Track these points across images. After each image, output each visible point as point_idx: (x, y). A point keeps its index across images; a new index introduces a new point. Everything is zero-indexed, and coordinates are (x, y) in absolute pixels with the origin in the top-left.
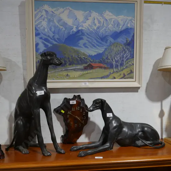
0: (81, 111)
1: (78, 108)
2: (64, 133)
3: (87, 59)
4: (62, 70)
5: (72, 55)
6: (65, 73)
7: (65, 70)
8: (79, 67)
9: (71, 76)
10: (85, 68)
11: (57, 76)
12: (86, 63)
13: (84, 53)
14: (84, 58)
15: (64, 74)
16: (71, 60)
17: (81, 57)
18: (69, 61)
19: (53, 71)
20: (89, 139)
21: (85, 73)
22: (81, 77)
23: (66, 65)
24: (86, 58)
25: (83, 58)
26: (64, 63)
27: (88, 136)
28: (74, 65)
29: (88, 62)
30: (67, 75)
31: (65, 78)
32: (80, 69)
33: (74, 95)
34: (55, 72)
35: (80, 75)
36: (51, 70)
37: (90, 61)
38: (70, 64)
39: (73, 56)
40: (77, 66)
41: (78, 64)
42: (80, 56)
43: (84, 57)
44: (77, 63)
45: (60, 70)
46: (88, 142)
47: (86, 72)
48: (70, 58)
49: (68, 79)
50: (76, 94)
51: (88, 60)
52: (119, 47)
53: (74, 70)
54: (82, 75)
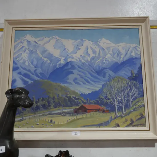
3: (78, 98)
4: (44, 115)
5: (58, 95)
6: (48, 119)
7: (48, 115)
8: (67, 110)
9: (56, 123)
10: (76, 112)
11: (37, 122)
12: (77, 105)
13: (74, 91)
14: (75, 98)
16: (56, 101)
17: (70, 97)
18: (54, 102)
19: (32, 116)
21: (75, 118)
22: (70, 124)
23: (49, 108)
24: (77, 97)
25: (73, 97)
26: (47, 104)
28: (61, 108)
29: (80, 103)
30: (51, 121)
31: (48, 126)
32: (69, 113)
33: (60, 151)
34: (35, 117)
35: (69, 121)
36: (29, 115)
37: (83, 102)
38: (55, 107)
39: (60, 95)
40: (65, 109)
41: (67, 106)
42: (68, 95)
43: (74, 96)
44: (65, 105)
45: (42, 114)
47: (78, 117)
48: (56, 97)
49: (52, 127)
50: (63, 150)
51: (80, 100)
52: (122, 82)
53: (61, 114)
54: (71, 122)
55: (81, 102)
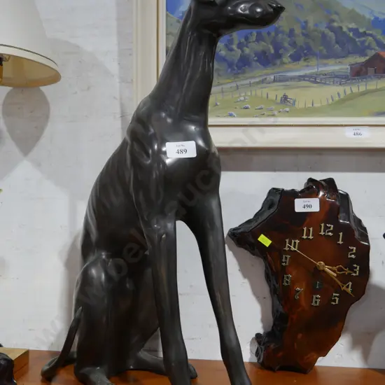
0: (340, 242)
1: (326, 227)
2: (264, 327)
3: (365, 32)
4: (262, 82)
5: (306, 22)
6: (275, 92)
7: (275, 81)
9: (300, 105)
10: (358, 73)
11: (243, 101)
12: (363, 54)
13: (353, 11)
14: (355, 31)
15: (272, 96)
16: (300, 40)
17: (341, 28)
18: (293, 44)
19: (229, 86)
20: (366, 355)
21: (355, 89)
22: (339, 106)
23: (278, 62)
24: (361, 30)
25: (351, 30)
26: (272, 51)
27: (363, 343)
28: (314, 61)
29: (369, 47)
30: (285, 98)
31: (276, 113)
32: (337, 77)
34: (237, 87)
35: (337, 98)
36: (221, 81)
37: (379, 43)
38: (296, 58)
39: (311, 25)
40: (325, 65)
41: (331, 55)
42: (335, 24)
43: (352, 26)
44: (325, 52)
45: (257, 80)
46: (362, 370)
47: (362, 88)
48: (298, 31)
49: (287, 114)
50: (319, 176)
51: (370, 38)
53: (314, 79)
54: (342, 101)
55: (374, 45)
